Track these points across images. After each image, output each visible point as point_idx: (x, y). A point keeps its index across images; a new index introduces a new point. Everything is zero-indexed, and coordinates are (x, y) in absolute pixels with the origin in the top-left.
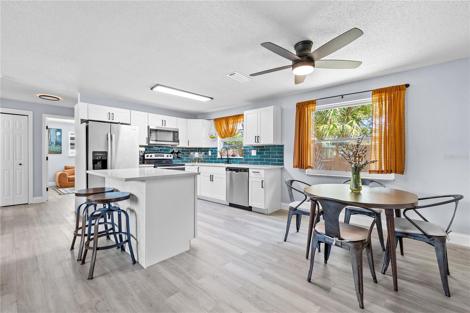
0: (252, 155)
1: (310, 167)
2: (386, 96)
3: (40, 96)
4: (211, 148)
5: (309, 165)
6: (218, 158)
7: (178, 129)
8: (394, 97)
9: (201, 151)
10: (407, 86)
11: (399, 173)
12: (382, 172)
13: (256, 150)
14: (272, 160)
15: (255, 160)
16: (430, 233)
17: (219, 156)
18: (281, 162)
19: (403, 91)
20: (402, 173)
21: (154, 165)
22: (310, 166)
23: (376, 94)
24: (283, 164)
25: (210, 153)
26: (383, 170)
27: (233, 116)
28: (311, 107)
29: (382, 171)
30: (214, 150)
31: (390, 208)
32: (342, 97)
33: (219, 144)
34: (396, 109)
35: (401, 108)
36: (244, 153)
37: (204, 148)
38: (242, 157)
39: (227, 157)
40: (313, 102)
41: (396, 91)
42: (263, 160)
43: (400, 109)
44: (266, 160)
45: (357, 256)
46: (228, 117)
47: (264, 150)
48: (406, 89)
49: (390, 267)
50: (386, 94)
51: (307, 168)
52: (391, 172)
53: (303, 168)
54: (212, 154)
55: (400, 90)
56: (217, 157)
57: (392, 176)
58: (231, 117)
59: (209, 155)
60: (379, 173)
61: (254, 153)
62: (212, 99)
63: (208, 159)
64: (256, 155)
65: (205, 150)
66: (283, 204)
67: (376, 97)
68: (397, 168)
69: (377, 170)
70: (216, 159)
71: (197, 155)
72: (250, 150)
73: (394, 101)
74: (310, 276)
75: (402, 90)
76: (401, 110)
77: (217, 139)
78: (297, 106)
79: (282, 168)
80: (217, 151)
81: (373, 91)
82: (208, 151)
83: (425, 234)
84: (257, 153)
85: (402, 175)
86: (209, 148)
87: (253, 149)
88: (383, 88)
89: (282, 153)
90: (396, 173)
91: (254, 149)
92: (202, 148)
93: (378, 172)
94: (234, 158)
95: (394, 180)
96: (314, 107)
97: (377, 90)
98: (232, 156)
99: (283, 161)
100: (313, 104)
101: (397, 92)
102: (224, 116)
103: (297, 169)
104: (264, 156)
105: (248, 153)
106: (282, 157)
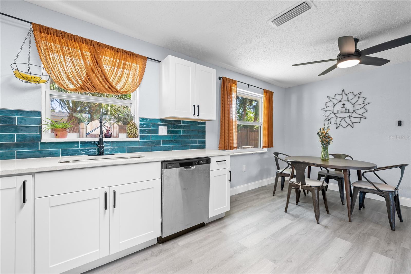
0: (159, 134)
1: (235, 148)
6: (43, 143)
13: (167, 127)
14: (192, 142)
15: (164, 142)
17: (47, 136)
18: (203, 144)
24: (205, 147)
28: (234, 87)
32: (248, 86)
36: (140, 131)
42: (178, 142)
44: (184, 142)
46: (99, 45)
47: (180, 127)
56: (42, 140)
58: (112, 49)
61: (163, 131)
64: (167, 135)
70: (37, 146)
72: (157, 126)
80: (40, 122)
84: (169, 132)
87: (161, 125)
89: (204, 132)
91: (164, 125)
100: (235, 84)
104: (181, 137)
105: (150, 132)
106: (204, 137)
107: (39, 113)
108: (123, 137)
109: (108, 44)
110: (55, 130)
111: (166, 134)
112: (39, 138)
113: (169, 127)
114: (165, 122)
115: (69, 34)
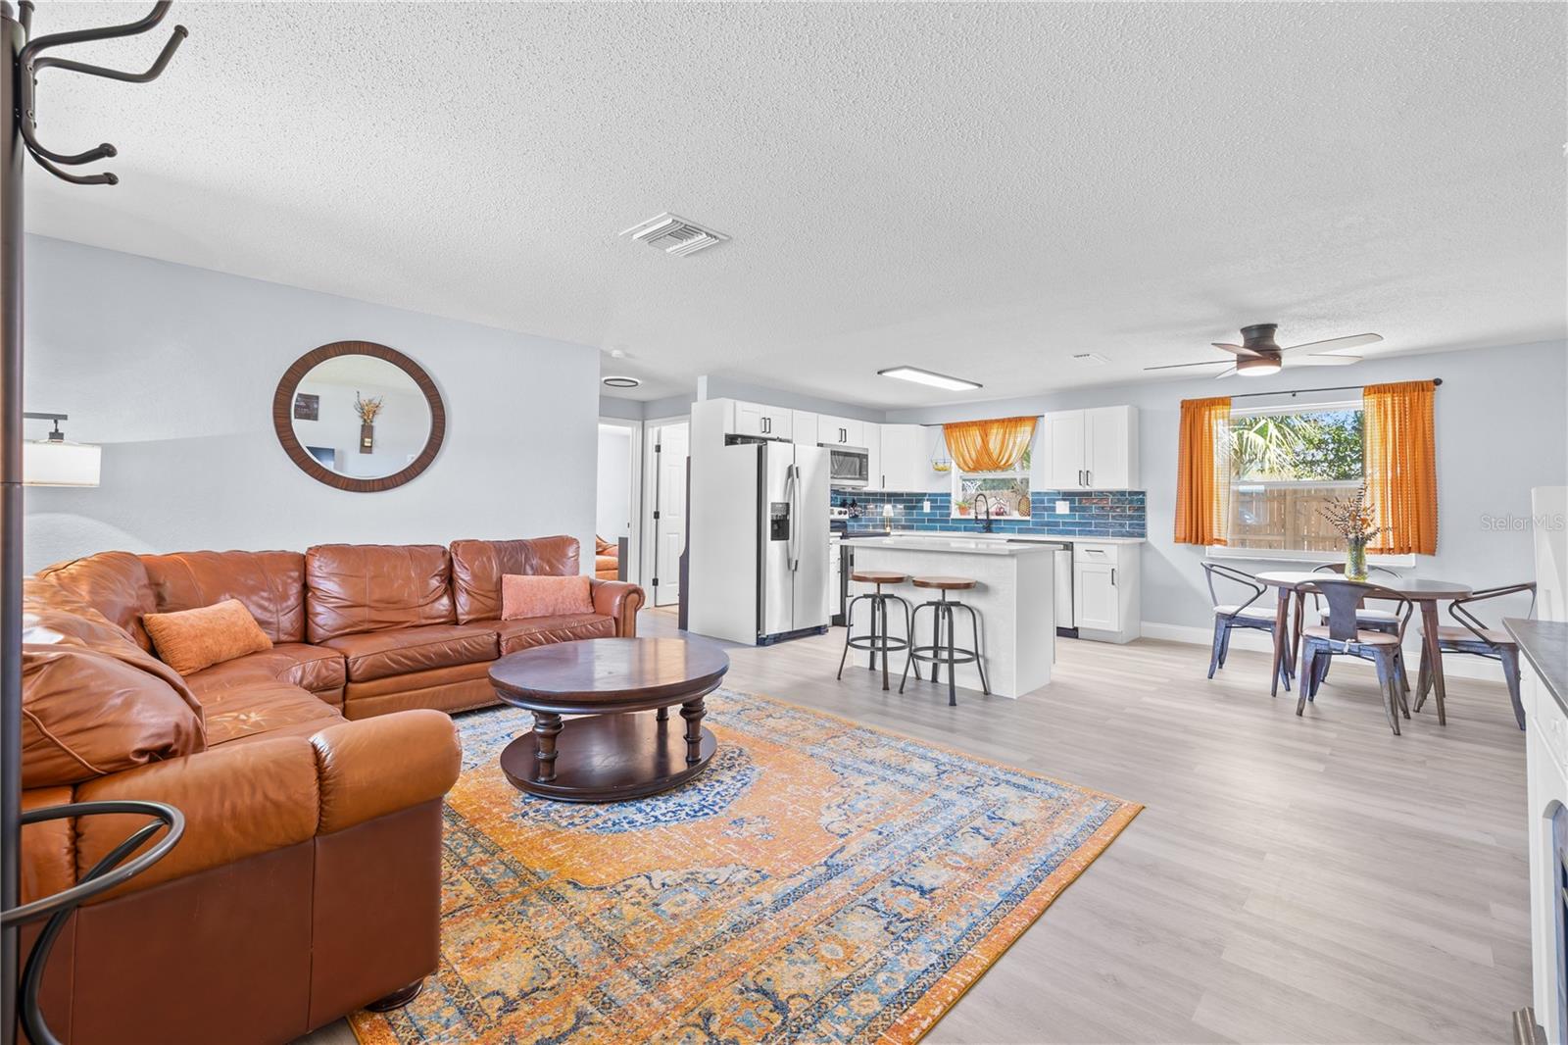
0: (1057, 512)
1: (1219, 541)
2: (1393, 400)
3: (606, 381)
4: (930, 495)
5: (1215, 537)
6: (953, 519)
7: (867, 450)
8: (1411, 404)
9: (896, 501)
10: (1438, 382)
11: (1425, 553)
12: (1390, 551)
13: (1068, 502)
15: (1066, 524)
16: (1494, 640)
17: (955, 514)
18: (1139, 529)
19: (1429, 393)
20: (1432, 552)
21: (841, 534)
22: (1217, 540)
23: (1372, 396)
24: (1143, 535)
25: (927, 506)
26: (1392, 547)
27: (1003, 421)
28: (1219, 410)
29: (1390, 549)
30: (941, 501)
31: (1430, 598)
32: (1294, 395)
33: (955, 485)
34: (1416, 427)
35: (1427, 425)
36: (1034, 508)
37: (908, 494)
38: (1028, 518)
39: (985, 517)
40: (1224, 402)
41: (1414, 391)
42: (1088, 525)
43: (1424, 428)
44: (1097, 525)
45: (1386, 663)
46: (986, 422)
48: (1434, 390)
49: (1432, 695)
50: (1393, 397)
51: (1211, 543)
52: (1409, 550)
53: (1202, 543)
54: (932, 508)
55: (1423, 390)
56: (952, 517)
57: (1410, 560)
58: (997, 421)
59: (925, 511)
60: (1382, 553)
61: (1062, 508)
62: (981, 386)
63: (923, 521)
65: (911, 501)
66: (1145, 624)
67: (1372, 400)
68: (1422, 544)
69: (1379, 546)
70: (947, 521)
71: (888, 510)
72: (1054, 501)
73: (1411, 411)
74: (1301, 706)
75: (1428, 391)
76: (1427, 429)
77: (950, 473)
78: (1182, 407)
79: (1141, 544)
80: (950, 502)
81: (1365, 387)
82: (920, 501)
83: (1487, 641)
84: (1072, 509)
85: (1431, 557)
86: (925, 494)
87: (1058, 500)
88: (1386, 385)
89: (1142, 509)
90: (1420, 552)
91: (1064, 500)
92: (902, 495)
93: (1382, 551)
94: (1004, 520)
95: (1414, 567)
96: (1226, 411)
97: (1373, 386)
98: (997, 514)
99: (1143, 526)
100: (1224, 404)
101: (1416, 393)
102: (974, 420)
103: (1182, 545)
104: (1093, 517)
105: (1045, 509)
106: (1142, 518)
107: (949, 495)
108: (1016, 516)
109: (993, 418)
110: (962, 509)
111: (1068, 512)
112: (949, 515)
113: (1072, 502)
114: (1068, 496)
115: (962, 423)
